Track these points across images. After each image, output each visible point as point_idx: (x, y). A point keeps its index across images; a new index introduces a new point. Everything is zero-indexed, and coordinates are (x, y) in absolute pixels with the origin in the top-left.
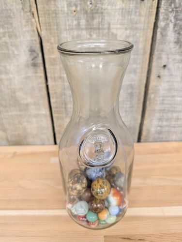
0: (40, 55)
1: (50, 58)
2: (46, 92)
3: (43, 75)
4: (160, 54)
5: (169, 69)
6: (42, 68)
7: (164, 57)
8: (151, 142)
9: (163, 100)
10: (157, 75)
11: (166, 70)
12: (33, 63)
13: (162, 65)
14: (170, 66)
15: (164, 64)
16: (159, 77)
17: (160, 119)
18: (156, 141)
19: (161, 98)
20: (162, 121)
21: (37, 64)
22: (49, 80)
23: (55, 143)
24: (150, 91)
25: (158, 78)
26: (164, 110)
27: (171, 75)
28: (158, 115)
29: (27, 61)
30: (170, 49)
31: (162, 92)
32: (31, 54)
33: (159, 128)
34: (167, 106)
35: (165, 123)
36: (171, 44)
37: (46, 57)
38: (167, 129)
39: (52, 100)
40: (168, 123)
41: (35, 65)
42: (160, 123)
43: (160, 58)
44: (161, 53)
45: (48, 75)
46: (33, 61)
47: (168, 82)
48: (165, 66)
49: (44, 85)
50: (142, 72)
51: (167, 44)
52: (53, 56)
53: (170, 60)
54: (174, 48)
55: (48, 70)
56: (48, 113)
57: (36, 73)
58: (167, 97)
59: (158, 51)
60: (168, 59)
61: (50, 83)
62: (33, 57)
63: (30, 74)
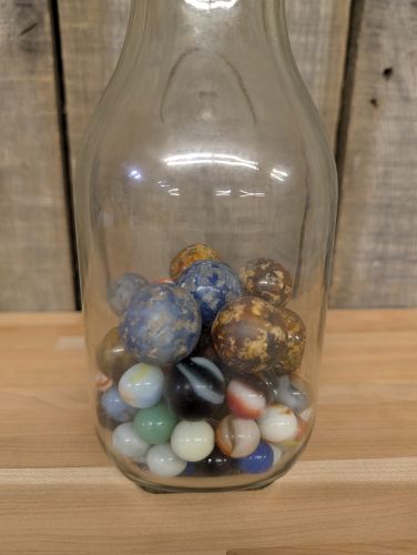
0: (47, 18)
1: (75, 30)
2: (57, 136)
3: (50, 78)
4: (376, 35)
5: (400, 82)
6: (50, 59)
7: (386, 43)
8: (357, 307)
9: (386, 174)
10: (370, 98)
11: (391, 84)
12: (23, 41)
13: (382, 69)
14: (404, 71)
15: (387, 65)
16: (374, 102)
17: (380, 235)
18: (370, 307)
19: (381, 169)
20: (386, 243)
21: (38, 44)
22: (69, 97)
23: (78, 308)
24: (351, 145)
25: (371, 106)
26: (389, 206)
27: (407, 99)
28: (372, 221)
29: (9, 35)
30: (402, 22)
31: (382, 149)
32: (21, 15)
33: (376, 264)
34: (398, 193)
35: (392, 249)
36: (403, 8)
37: (64, 25)
38: (399, 266)
39: (74, 162)
40: (402, 249)
41: (30, 50)
42: (380, 248)
43: (376, 47)
44: (378, 31)
45: (68, 82)
46: (24, 37)
47: (397, 118)
48: (388, 72)
49: (53, 113)
50: (327, 87)
51: (392, 6)
52: (83, 26)
53: (403, 55)
54: (412, 19)
55: (67, 67)
56: (60, 203)
57: (32, 72)
58: (396, 165)
59: (369, 25)
60: (397, 49)
61: (70, 110)
62: (26, 23)
63: (14, 77)
